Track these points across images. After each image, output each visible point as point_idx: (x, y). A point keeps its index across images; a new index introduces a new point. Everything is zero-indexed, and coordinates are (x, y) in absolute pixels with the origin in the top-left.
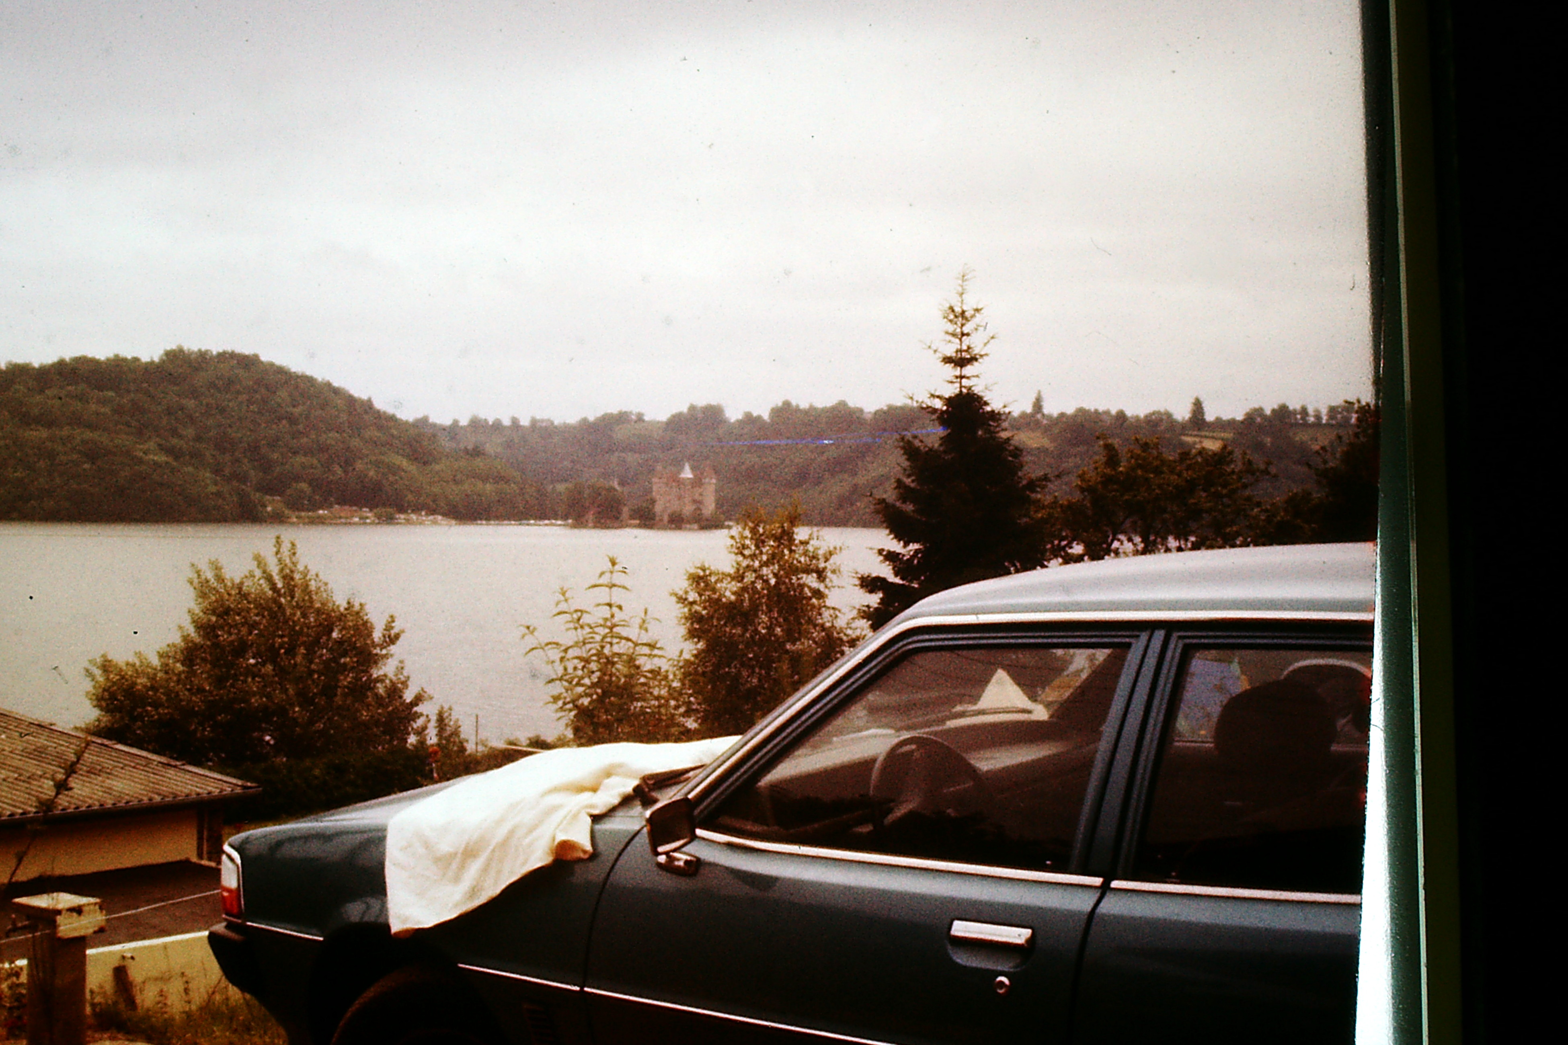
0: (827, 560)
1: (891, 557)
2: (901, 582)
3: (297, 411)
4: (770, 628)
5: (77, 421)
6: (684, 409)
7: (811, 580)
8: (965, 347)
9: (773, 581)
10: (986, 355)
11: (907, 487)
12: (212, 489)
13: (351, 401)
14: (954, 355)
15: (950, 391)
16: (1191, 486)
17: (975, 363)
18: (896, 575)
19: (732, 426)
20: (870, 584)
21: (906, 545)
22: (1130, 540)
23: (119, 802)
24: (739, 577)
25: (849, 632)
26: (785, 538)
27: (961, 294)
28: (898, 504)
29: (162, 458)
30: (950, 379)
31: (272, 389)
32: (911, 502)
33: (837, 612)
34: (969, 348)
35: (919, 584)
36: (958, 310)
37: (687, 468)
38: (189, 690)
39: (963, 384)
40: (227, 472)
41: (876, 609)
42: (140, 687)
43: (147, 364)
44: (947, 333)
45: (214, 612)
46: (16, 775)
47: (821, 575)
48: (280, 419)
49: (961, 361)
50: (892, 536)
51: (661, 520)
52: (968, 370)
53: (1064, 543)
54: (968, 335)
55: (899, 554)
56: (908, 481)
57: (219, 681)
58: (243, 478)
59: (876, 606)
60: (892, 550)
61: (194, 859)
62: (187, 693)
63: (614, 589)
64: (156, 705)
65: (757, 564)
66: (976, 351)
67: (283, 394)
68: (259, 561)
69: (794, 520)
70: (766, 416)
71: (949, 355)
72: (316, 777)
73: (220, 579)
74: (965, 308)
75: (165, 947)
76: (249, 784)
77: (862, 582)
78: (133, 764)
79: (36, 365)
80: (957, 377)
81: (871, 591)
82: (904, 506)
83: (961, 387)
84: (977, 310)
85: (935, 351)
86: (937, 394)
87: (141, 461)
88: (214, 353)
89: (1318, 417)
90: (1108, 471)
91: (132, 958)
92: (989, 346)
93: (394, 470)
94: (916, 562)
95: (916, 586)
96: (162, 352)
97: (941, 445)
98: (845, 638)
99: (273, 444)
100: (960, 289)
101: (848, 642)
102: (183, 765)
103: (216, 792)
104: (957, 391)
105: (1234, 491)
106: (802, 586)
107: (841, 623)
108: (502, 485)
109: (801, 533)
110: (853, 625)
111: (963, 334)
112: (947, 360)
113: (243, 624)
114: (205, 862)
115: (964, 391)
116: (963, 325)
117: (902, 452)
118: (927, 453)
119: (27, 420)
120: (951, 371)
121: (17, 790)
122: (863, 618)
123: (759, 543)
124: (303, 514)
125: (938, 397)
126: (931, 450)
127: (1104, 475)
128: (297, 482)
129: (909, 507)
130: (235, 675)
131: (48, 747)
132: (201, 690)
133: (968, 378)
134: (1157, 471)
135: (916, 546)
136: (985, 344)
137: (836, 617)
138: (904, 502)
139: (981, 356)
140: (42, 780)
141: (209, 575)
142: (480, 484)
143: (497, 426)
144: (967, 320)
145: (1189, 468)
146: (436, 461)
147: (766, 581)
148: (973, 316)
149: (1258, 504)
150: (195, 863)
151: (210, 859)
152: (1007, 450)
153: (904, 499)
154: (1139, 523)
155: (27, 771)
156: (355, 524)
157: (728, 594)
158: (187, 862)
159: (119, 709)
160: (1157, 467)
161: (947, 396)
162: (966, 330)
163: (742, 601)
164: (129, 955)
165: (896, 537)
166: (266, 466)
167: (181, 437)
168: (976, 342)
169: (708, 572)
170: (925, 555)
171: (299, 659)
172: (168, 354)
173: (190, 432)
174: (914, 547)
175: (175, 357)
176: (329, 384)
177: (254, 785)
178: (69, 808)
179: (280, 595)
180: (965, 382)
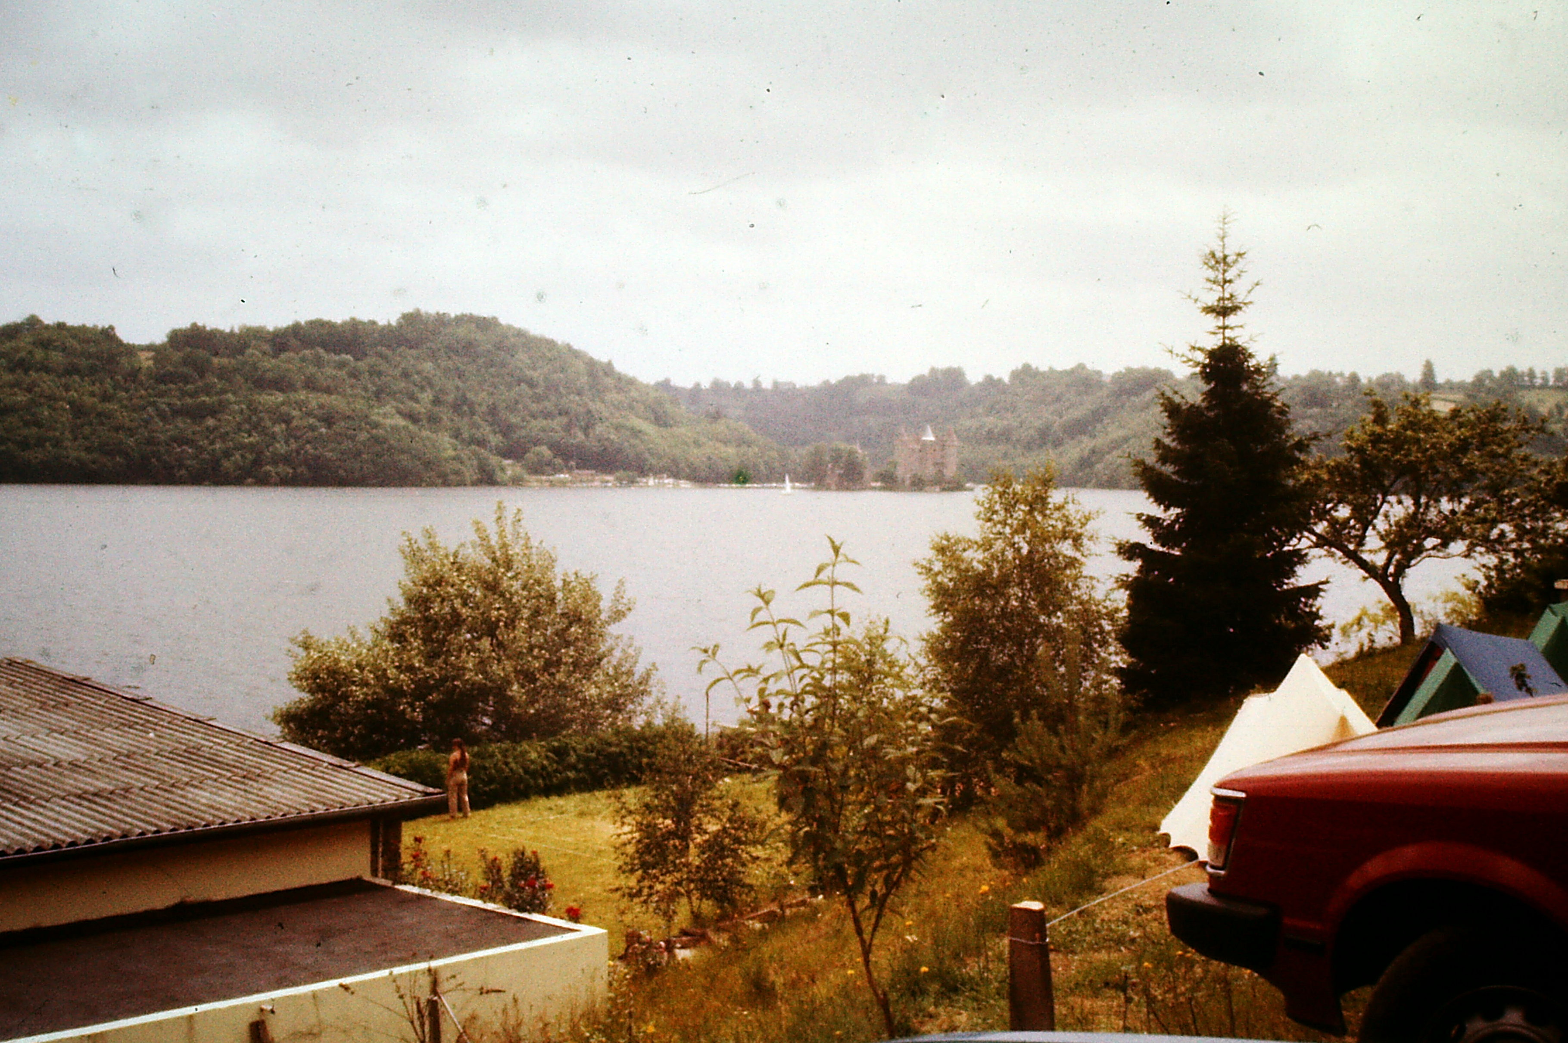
0: (1083, 525)
1: (1151, 522)
2: (1161, 549)
3: (535, 375)
4: (1022, 601)
5: (311, 385)
6: (926, 371)
7: (1066, 548)
8: (1227, 295)
9: (1025, 550)
10: (1251, 303)
11: (1166, 448)
12: (451, 453)
13: (591, 364)
14: (1216, 303)
15: (1213, 342)
16: (1464, 446)
17: (1239, 313)
18: (1156, 540)
19: (972, 389)
20: (1130, 551)
21: (1167, 509)
22: (1400, 502)
23: (276, 814)
24: (987, 545)
25: (1108, 603)
26: (1038, 502)
27: (1223, 238)
28: (1158, 466)
29: (401, 422)
30: (1213, 330)
31: (511, 351)
32: (1172, 463)
33: (1094, 582)
34: (1232, 296)
35: (1181, 551)
36: (1219, 255)
37: (929, 430)
38: (397, 667)
39: (1227, 335)
40: (466, 435)
41: (1136, 579)
42: (343, 664)
43: (384, 328)
44: (1208, 280)
45: (425, 583)
46: (157, 783)
47: (1077, 540)
48: (519, 382)
49: (1223, 311)
50: (1152, 500)
51: (903, 481)
52: (1231, 320)
53: (1329, 506)
54: (1230, 281)
55: (1159, 519)
56: (1167, 441)
57: (430, 658)
58: (482, 443)
59: (1135, 575)
60: (1152, 514)
61: (368, 877)
62: (394, 671)
63: (837, 587)
64: (365, 683)
65: (1008, 530)
66: (1240, 298)
67: (522, 357)
68: (479, 528)
69: (1047, 483)
70: (1006, 379)
71: (1210, 304)
72: (533, 762)
73: (433, 546)
74: (1226, 253)
75: (314, 995)
76: (431, 790)
77: (1120, 548)
78: (299, 767)
79: (271, 328)
80: (1220, 328)
81: (1130, 559)
82: (1163, 468)
83: (1224, 338)
84: (1240, 255)
85: (1196, 300)
86: (1197, 346)
87: (377, 425)
88: (453, 315)
89: (1545, 379)
90: (1378, 429)
91: (272, 1011)
92: (1252, 293)
93: (636, 433)
94: (1177, 526)
95: (1178, 553)
96: (399, 316)
97: (1203, 400)
98: (1104, 611)
99: (512, 408)
100: (1221, 232)
101: (1106, 614)
102: (357, 766)
103: (391, 800)
104: (1220, 343)
105: (1509, 451)
106: (1056, 556)
107: (1098, 595)
108: (743, 449)
109: (1056, 497)
110: (1112, 597)
111: (1225, 282)
112: (1209, 310)
113: (457, 597)
114: (381, 881)
115: (1227, 342)
116: (1225, 271)
117: (1162, 409)
118: (1188, 409)
119: (261, 383)
120: (1213, 321)
121: (155, 802)
122: (1120, 587)
123: (1009, 509)
124: (544, 478)
125: (1199, 349)
126: (1192, 406)
127: (1373, 433)
128: (535, 445)
129: (1168, 469)
130: (448, 650)
131: (203, 746)
132: (411, 669)
133: (1232, 328)
134: (1429, 429)
135: (1179, 511)
136: (1249, 292)
137: (1093, 587)
138: (1164, 464)
139: (1245, 304)
140: (188, 788)
141: (423, 544)
142: (723, 448)
143: (738, 389)
144: (1229, 266)
145: (1461, 426)
146: (677, 423)
147: (1018, 550)
148: (1235, 262)
149: (1536, 464)
150: (368, 882)
151: (385, 877)
152: (1274, 406)
153: (1163, 459)
154: (1412, 484)
155: (171, 778)
156: (596, 487)
157: (975, 564)
158: (359, 880)
159: (321, 688)
160: (1429, 425)
161: (1209, 348)
162: (1228, 276)
163: (992, 572)
164: (269, 1008)
165: (1156, 501)
166: (506, 430)
167: (417, 401)
168: (1239, 290)
169: (952, 541)
170: (1187, 520)
171: (518, 633)
172: (405, 317)
173: (427, 396)
174: (1174, 511)
175: (412, 319)
176: (569, 348)
177: (437, 790)
178: (213, 823)
179: (498, 566)
180: (1228, 333)
